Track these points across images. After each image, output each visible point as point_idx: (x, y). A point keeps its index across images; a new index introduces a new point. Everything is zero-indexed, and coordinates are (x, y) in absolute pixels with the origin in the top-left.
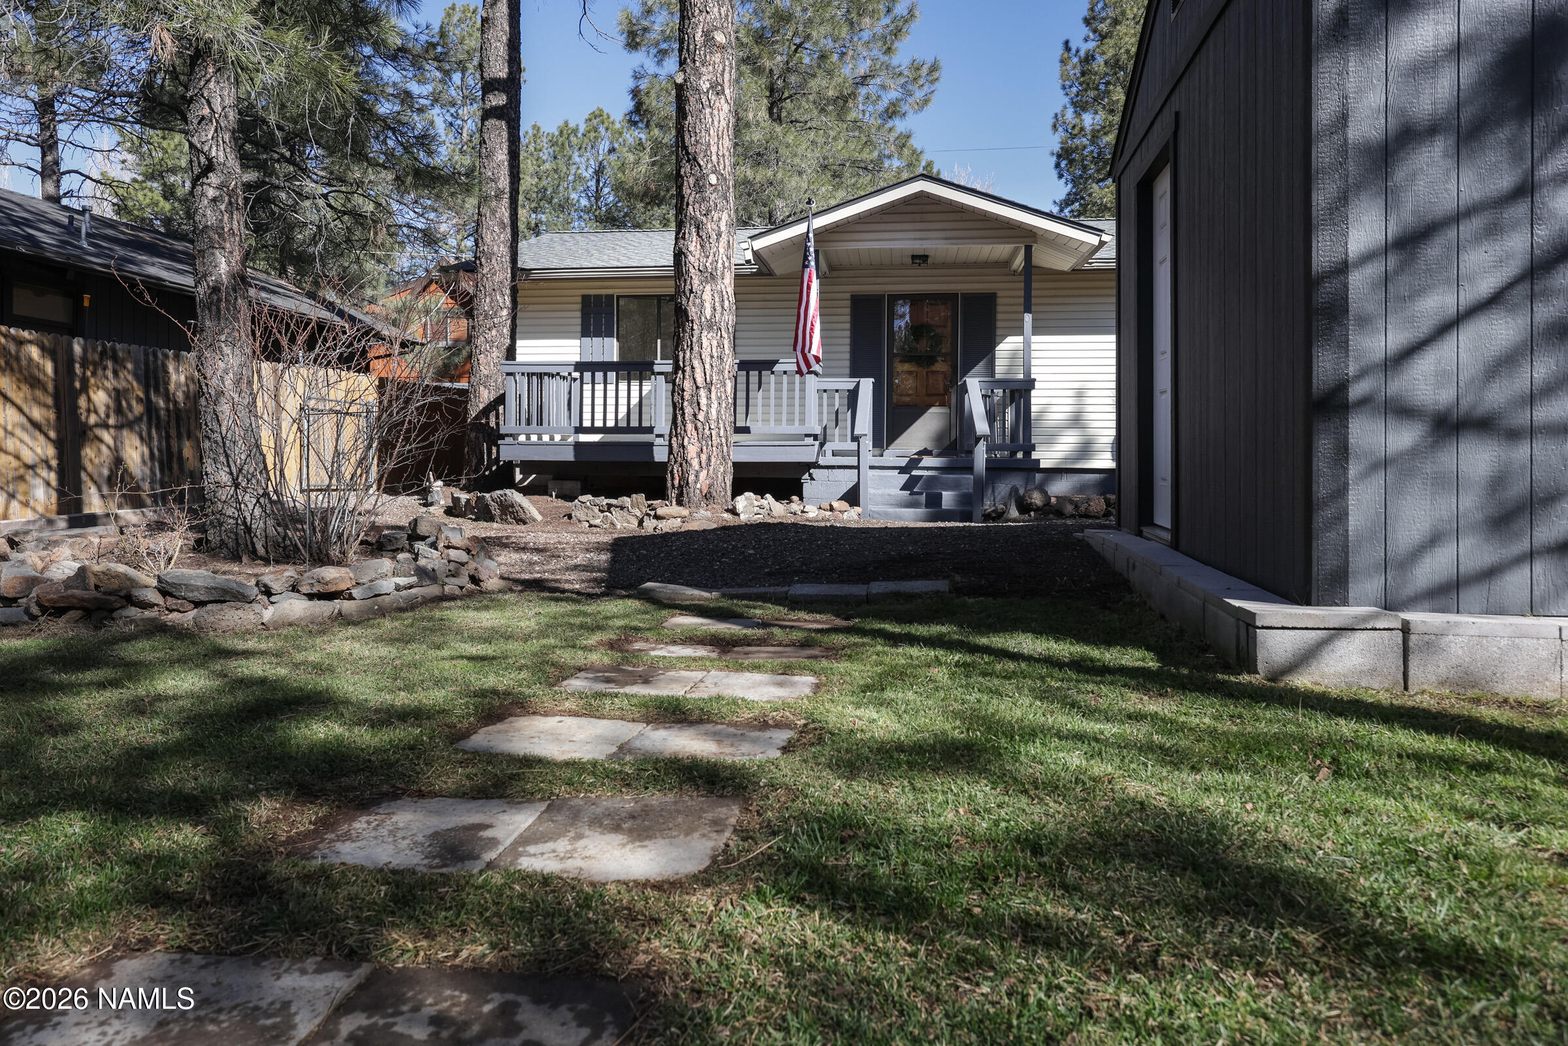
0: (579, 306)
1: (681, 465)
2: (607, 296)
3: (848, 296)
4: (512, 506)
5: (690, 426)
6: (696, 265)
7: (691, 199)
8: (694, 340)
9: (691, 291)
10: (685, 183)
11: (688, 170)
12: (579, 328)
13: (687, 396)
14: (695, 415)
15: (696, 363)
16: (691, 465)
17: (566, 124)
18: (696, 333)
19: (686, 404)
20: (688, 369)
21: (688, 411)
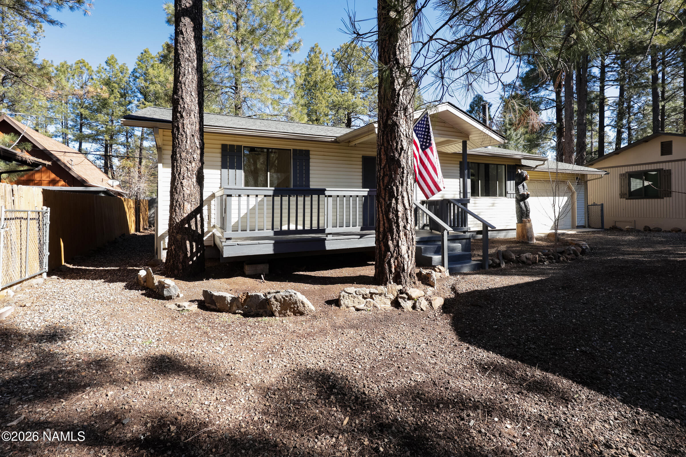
0: (220, 151)
1: (396, 258)
2: (238, 146)
3: (361, 156)
4: (296, 303)
5: (402, 234)
6: (405, 133)
7: (401, 92)
8: (404, 179)
9: (402, 149)
10: (396, 81)
11: (398, 74)
12: (220, 164)
13: (400, 214)
14: (405, 227)
15: (405, 194)
16: (404, 258)
17: (66, 62)
18: (405, 175)
19: (400, 220)
20: (400, 197)
21: (401, 224)
